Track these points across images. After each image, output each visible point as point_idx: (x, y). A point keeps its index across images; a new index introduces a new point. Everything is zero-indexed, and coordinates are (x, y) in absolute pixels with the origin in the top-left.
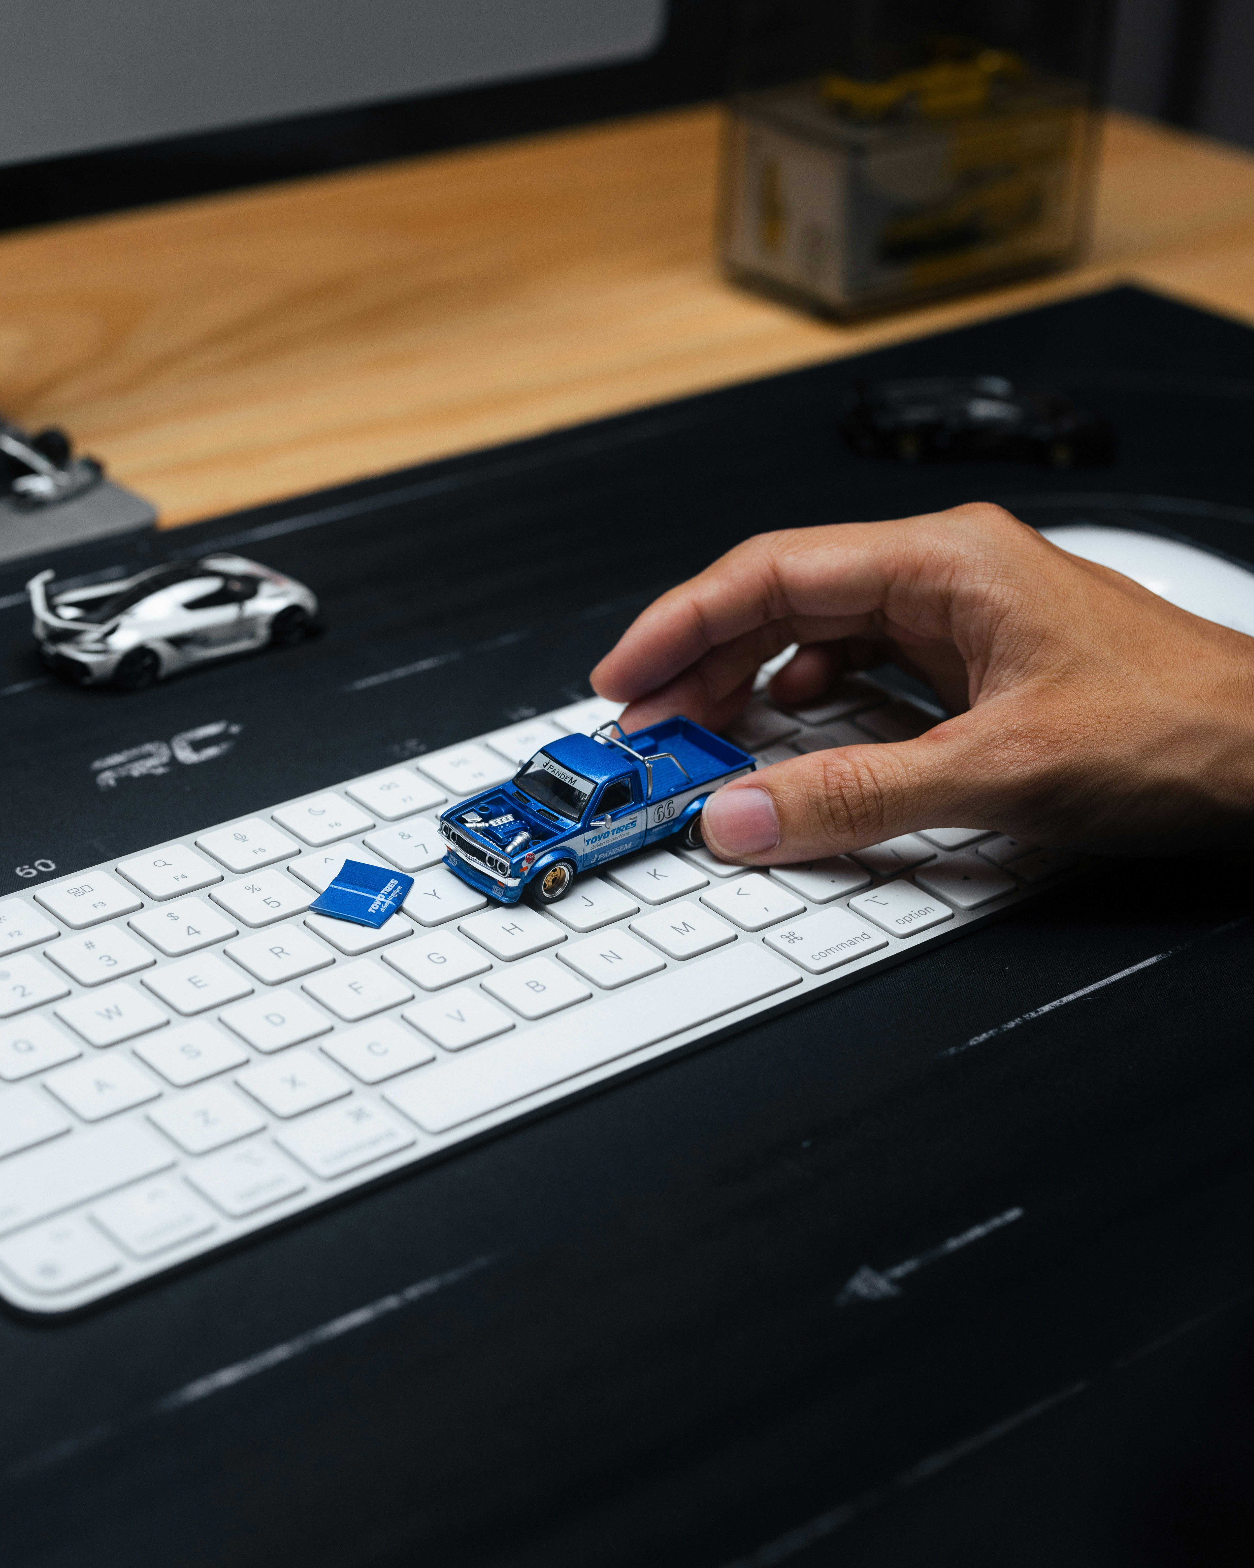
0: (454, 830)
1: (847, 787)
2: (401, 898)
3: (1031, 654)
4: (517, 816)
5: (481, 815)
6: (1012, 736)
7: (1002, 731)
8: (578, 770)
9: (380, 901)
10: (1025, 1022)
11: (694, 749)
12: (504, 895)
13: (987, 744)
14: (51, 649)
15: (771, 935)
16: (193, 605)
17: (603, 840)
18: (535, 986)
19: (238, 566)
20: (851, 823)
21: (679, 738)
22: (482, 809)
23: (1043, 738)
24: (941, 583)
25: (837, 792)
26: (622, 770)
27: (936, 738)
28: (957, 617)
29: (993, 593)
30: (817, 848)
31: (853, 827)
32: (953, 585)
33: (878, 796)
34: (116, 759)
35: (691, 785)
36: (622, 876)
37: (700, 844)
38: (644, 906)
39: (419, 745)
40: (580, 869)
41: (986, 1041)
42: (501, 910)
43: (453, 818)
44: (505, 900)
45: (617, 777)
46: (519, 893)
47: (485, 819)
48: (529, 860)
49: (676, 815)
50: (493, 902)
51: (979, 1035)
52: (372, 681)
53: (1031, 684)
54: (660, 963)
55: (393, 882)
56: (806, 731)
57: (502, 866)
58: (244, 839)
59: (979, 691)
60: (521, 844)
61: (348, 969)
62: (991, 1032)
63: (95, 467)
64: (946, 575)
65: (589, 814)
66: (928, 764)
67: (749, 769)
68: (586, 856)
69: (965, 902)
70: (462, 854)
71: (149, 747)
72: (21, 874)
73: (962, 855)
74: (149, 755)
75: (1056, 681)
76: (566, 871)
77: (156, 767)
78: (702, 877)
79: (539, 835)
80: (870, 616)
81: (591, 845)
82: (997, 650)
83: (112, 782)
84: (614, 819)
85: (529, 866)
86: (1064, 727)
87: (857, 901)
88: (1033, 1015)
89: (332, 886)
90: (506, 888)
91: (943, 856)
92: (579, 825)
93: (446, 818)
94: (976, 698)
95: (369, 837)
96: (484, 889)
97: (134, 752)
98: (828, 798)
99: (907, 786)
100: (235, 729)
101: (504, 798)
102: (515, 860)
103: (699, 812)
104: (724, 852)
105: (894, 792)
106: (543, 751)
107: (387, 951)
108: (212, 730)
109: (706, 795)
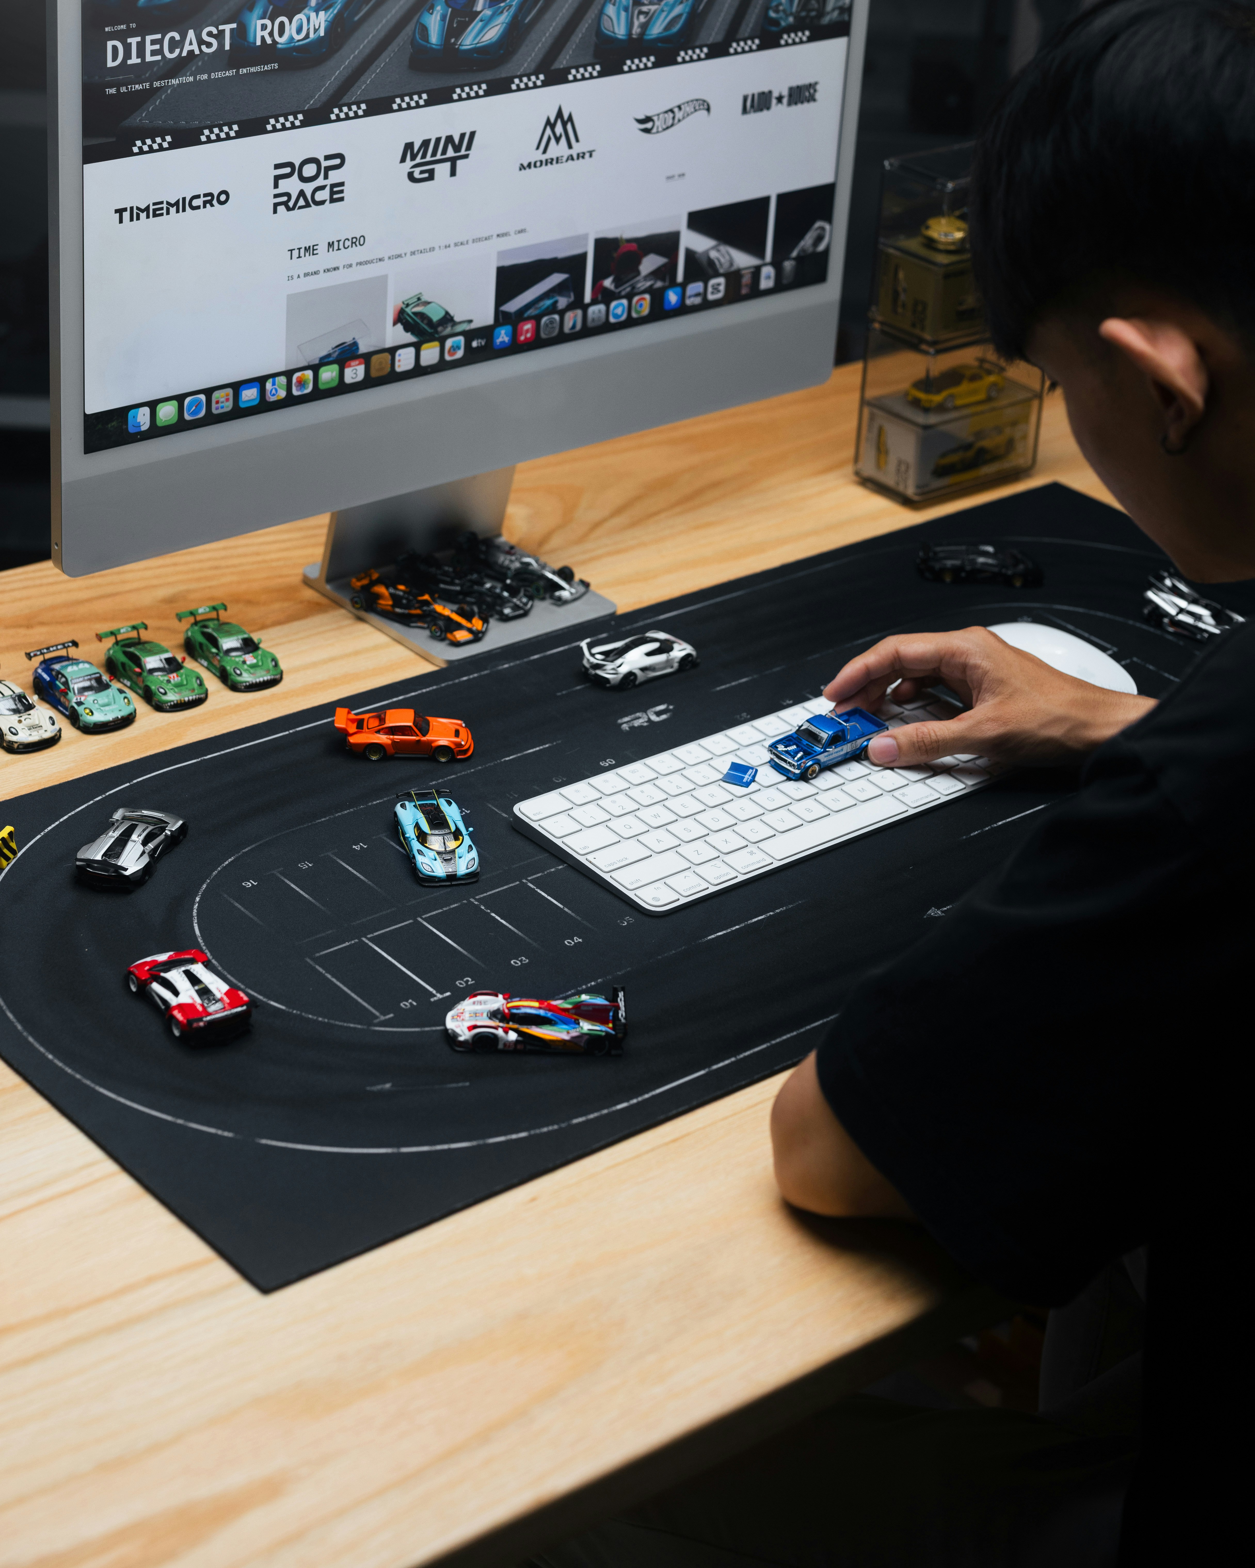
0: (774, 751)
1: (925, 738)
2: (754, 776)
3: (997, 688)
4: (797, 746)
5: (784, 746)
6: (989, 720)
7: (985, 718)
8: (820, 728)
9: (747, 778)
10: (992, 828)
11: (864, 721)
12: (794, 776)
13: (980, 723)
14: (593, 672)
15: (896, 793)
16: (649, 654)
17: (831, 756)
18: (809, 810)
19: (662, 636)
20: (927, 752)
21: (857, 716)
22: (784, 743)
23: (1001, 721)
24: (962, 660)
25: (921, 740)
26: (839, 729)
27: (960, 720)
28: (968, 673)
29: (983, 664)
30: (914, 761)
31: (927, 754)
32: (967, 661)
33: (937, 741)
34: (626, 719)
35: (864, 735)
36: (837, 770)
37: (867, 758)
38: (846, 782)
39: (747, 715)
40: (822, 767)
41: (977, 834)
42: (792, 782)
43: (773, 746)
44: (794, 778)
45: (836, 732)
46: (799, 775)
47: (786, 747)
48: (804, 763)
49: (858, 747)
50: (789, 779)
51: (975, 832)
52: (723, 687)
53: (997, 700)
54: (854, 803)
55: (750, 771)
56: (906, 713)
57: (794, 765)
58: (690, 753)
59: (977, 701)
60: (800, 757)
61: (738, 803)
62: (979, 831)
63: (586, 585)
64: (965, 656)
65: (826, 746)
66: (957, 729)
67: (886, 730)
68: (824, 762)
69: (970, 782)
70: (776, 760)
71: (638, 714)
72: (602, 765)
73: (970, 764)
74: (639, 718)
75: (1007, 698)
76: (817, 768)
77: (643, 723)
78: (868, 771)
79: (807, 754)
80: (934, 669)
81: (826, 758)
82: (984, 686)
83: (627, 729)
84: (835, 748)
85: (804, 765)
86: (1009, 717)
87: (928, 781)
88: (995, 825)
89: (729, 771)
90: (794, 774)
91: (962, 765)
92: (822, 750)
93: (771, 746)
94: (976, 704)
95: (738, 753)
96: (785, 774)
97: (633, 716)
98: (918, 742)
99: (948, 738)
100: (671, 707)
101: (792, 739)
102: (799, 763)
103: (867, 746)
104: (876, 761)
105: (943, 740)
106: (807, 721)
107: (752, 796)
108: (662, 707)
109: (870, 739)
